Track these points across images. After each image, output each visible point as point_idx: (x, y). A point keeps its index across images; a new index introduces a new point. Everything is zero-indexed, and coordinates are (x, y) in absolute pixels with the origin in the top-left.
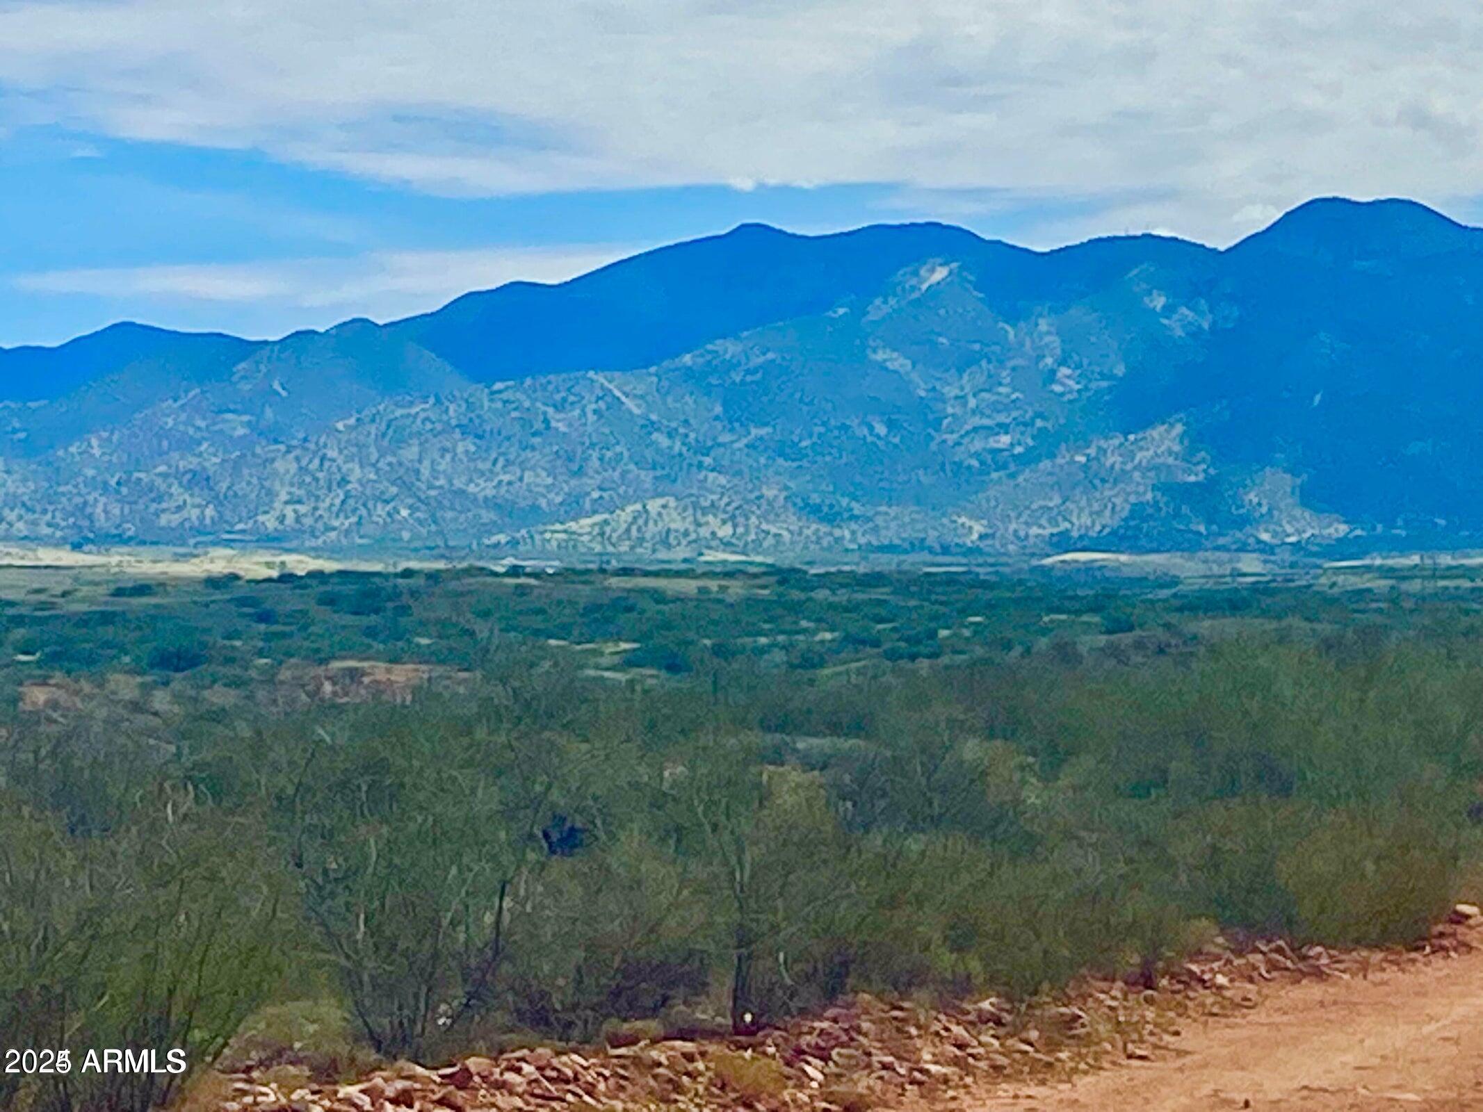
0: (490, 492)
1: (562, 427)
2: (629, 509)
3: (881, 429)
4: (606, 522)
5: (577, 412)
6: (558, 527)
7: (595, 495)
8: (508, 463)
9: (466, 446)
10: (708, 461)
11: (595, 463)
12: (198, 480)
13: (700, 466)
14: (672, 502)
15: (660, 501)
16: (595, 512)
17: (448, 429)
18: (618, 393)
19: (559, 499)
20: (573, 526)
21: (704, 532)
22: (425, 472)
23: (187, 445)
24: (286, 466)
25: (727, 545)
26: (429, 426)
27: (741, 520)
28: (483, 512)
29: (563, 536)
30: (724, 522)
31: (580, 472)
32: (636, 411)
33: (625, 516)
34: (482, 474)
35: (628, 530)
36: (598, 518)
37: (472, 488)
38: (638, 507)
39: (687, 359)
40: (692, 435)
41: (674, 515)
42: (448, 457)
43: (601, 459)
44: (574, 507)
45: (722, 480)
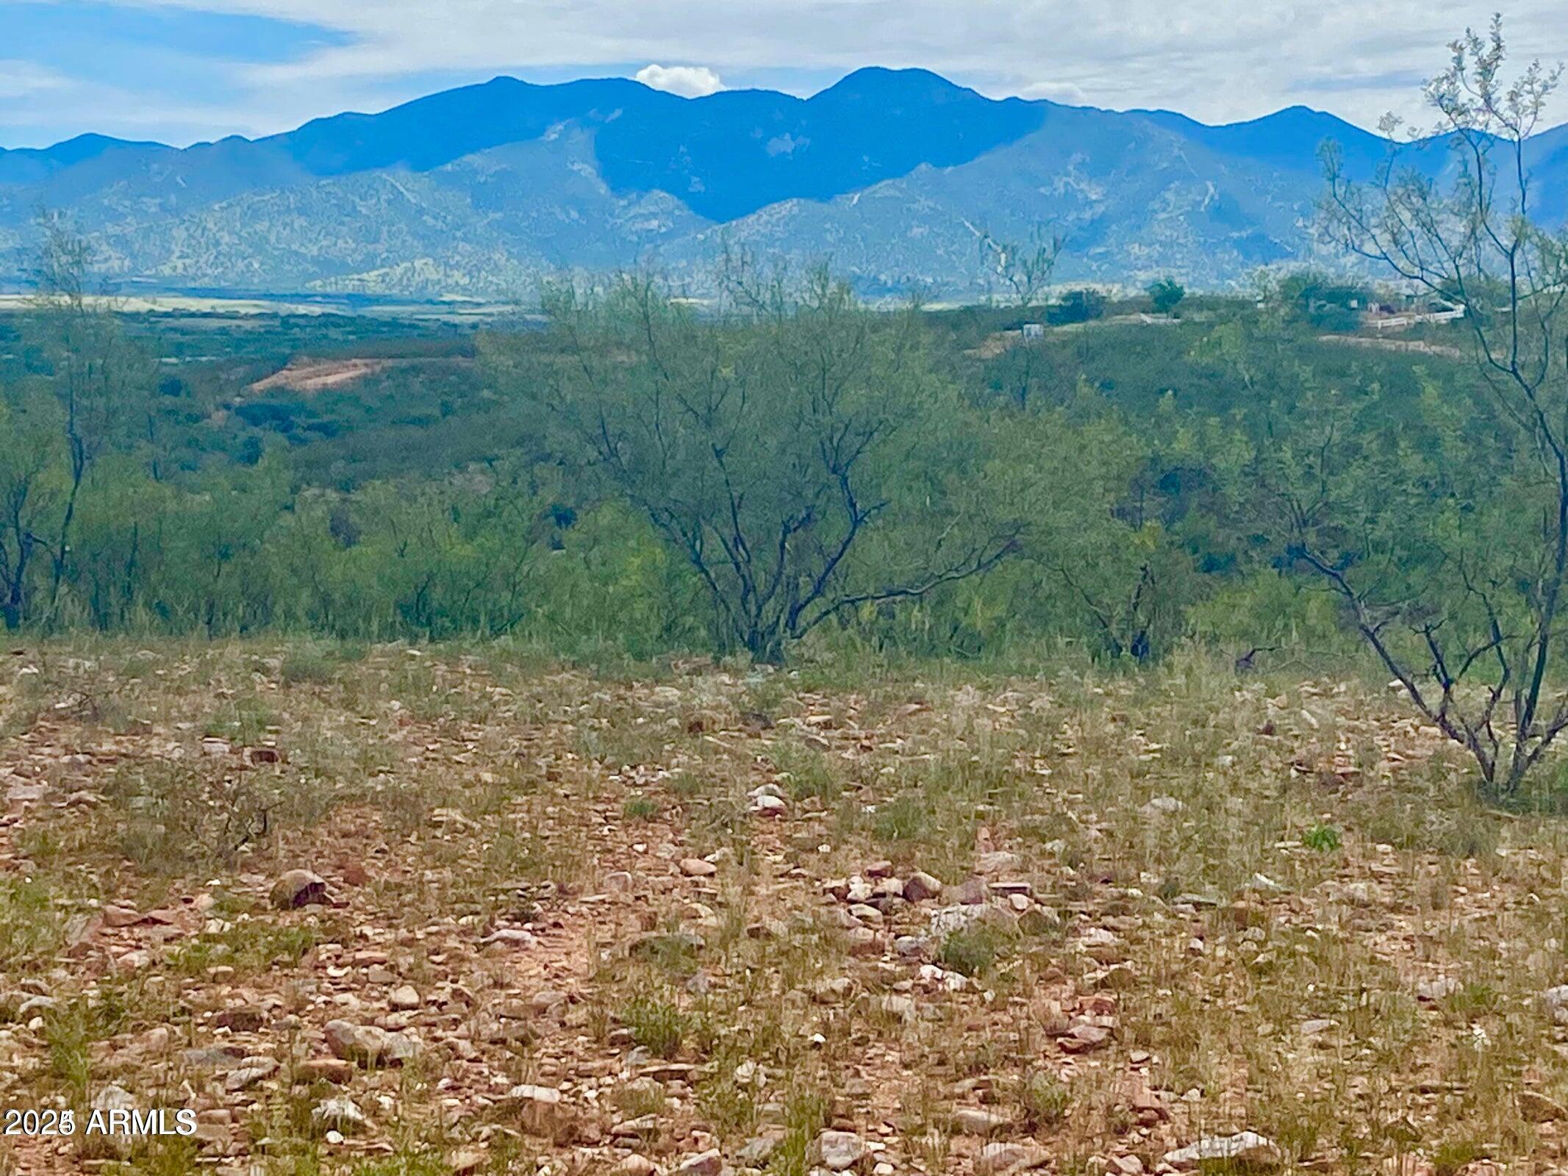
0: (315, 252)
1: (364, 211)
2: (403, 265)
3: (574, 214)
4: (387, 274)
5: (374, 201)
6: (356, 277)
7: (384, 255)
8: (328, 234)
9: (300, 222)
10: (459, 234)
11: (385, 235)
12: (121, 242)
13: (454, 238)
14: (431, 261)
15: (423, 261)
16: (383, 266)
17: (289, 210)
18: (402, 189)
19: (359, 258)
20: (365, 276)
21: (450, 281)
22: (273, 239)
23: (117, 217)
24: (180, 234)
25: (465, 290)
26: (276, 208)
27: (475, 274)
28: (309, 266)
29: (356, 283)
30: (464, 275)
31: (376, 241)
32: (413, 201)
33: (399, 270)
34: (310, 241)
35: (401, 280)
36: (382, 271)
37: (303, 250)
38: (409, 265)
39: (449, 167)
40: (449, 218)
41: (432, 269)
42: (288, 229)
43: (389, 232)
44: (369, 264)
45: (468, 247)
